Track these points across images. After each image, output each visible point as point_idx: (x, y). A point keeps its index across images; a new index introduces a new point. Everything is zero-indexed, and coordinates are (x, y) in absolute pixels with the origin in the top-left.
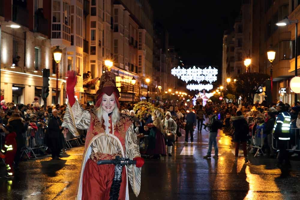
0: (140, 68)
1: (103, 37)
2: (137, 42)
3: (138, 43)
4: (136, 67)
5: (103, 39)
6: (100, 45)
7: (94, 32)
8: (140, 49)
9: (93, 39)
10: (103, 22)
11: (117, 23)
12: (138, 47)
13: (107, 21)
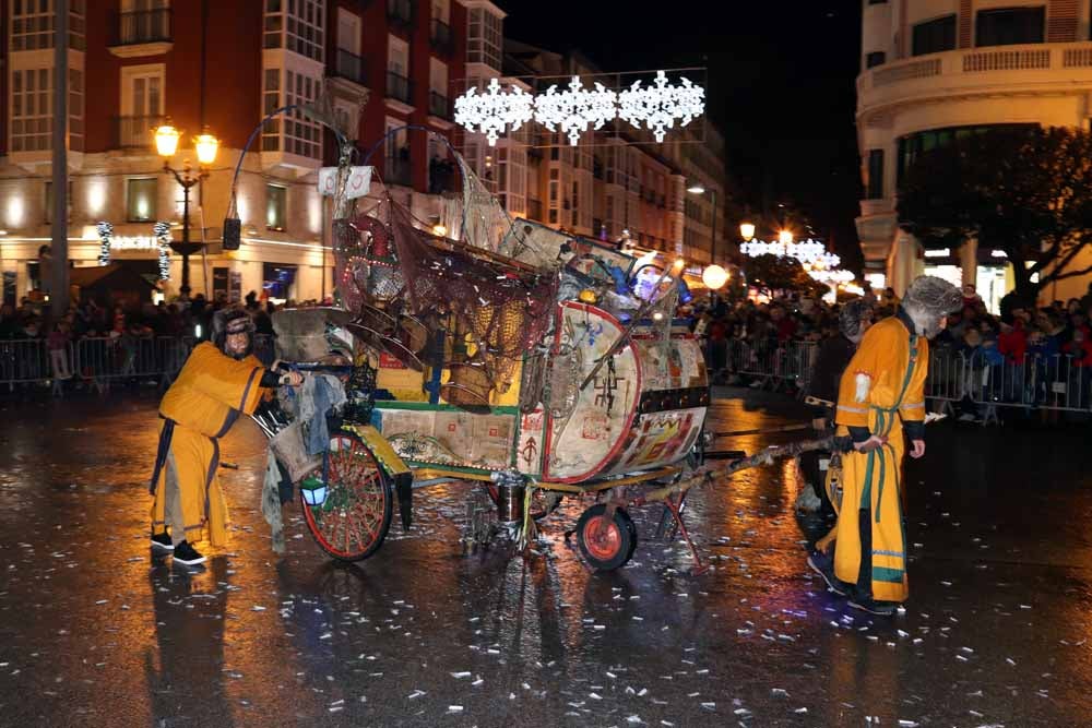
0: (673, 243)
1: (575, 191)
2: (664, 198)
3: (668, 200)
4: (663, 241)
5: (575, 197)
6: (566, 206)
7: (554, 185)
8: (673, 209)
9: (554, 197)
10: (576, 170)
11: (611, 169)
12: (669, 205)
13: (584, 167)
